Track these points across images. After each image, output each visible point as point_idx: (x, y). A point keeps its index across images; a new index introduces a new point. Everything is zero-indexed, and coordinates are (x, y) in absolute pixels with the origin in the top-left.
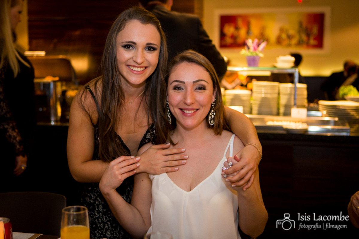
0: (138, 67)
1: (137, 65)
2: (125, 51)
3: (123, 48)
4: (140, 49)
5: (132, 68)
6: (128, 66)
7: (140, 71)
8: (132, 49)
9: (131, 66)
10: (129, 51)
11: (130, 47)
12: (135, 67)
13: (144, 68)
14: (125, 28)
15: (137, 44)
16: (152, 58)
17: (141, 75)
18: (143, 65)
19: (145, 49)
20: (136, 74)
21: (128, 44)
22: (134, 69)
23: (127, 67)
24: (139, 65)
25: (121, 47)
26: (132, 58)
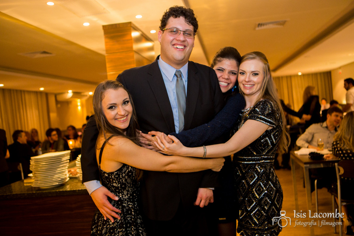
0: (123, 118)
1: (122, 117)
2: (111, 111)
3: (109, 110)
4: (120, 106)
5: (119, 119)
6: (116, 119)
7: (125, 119)
8: (114, 108)
9: (118, 118)
10: (114, 110)
11: (113, 108)
12: (121, 118)
13: (126, 117)
14: (105, 98)
15: (117, 103)
16: (129, 107)
17: (127, 121)
18: (126, 115)
19: (122, 105)
20: (123, 122)
21: (111, 105)
22: (121, 119)
23: (116, 121)
24: (123, 116)
25: (107, 110)
26: (117, 113)
